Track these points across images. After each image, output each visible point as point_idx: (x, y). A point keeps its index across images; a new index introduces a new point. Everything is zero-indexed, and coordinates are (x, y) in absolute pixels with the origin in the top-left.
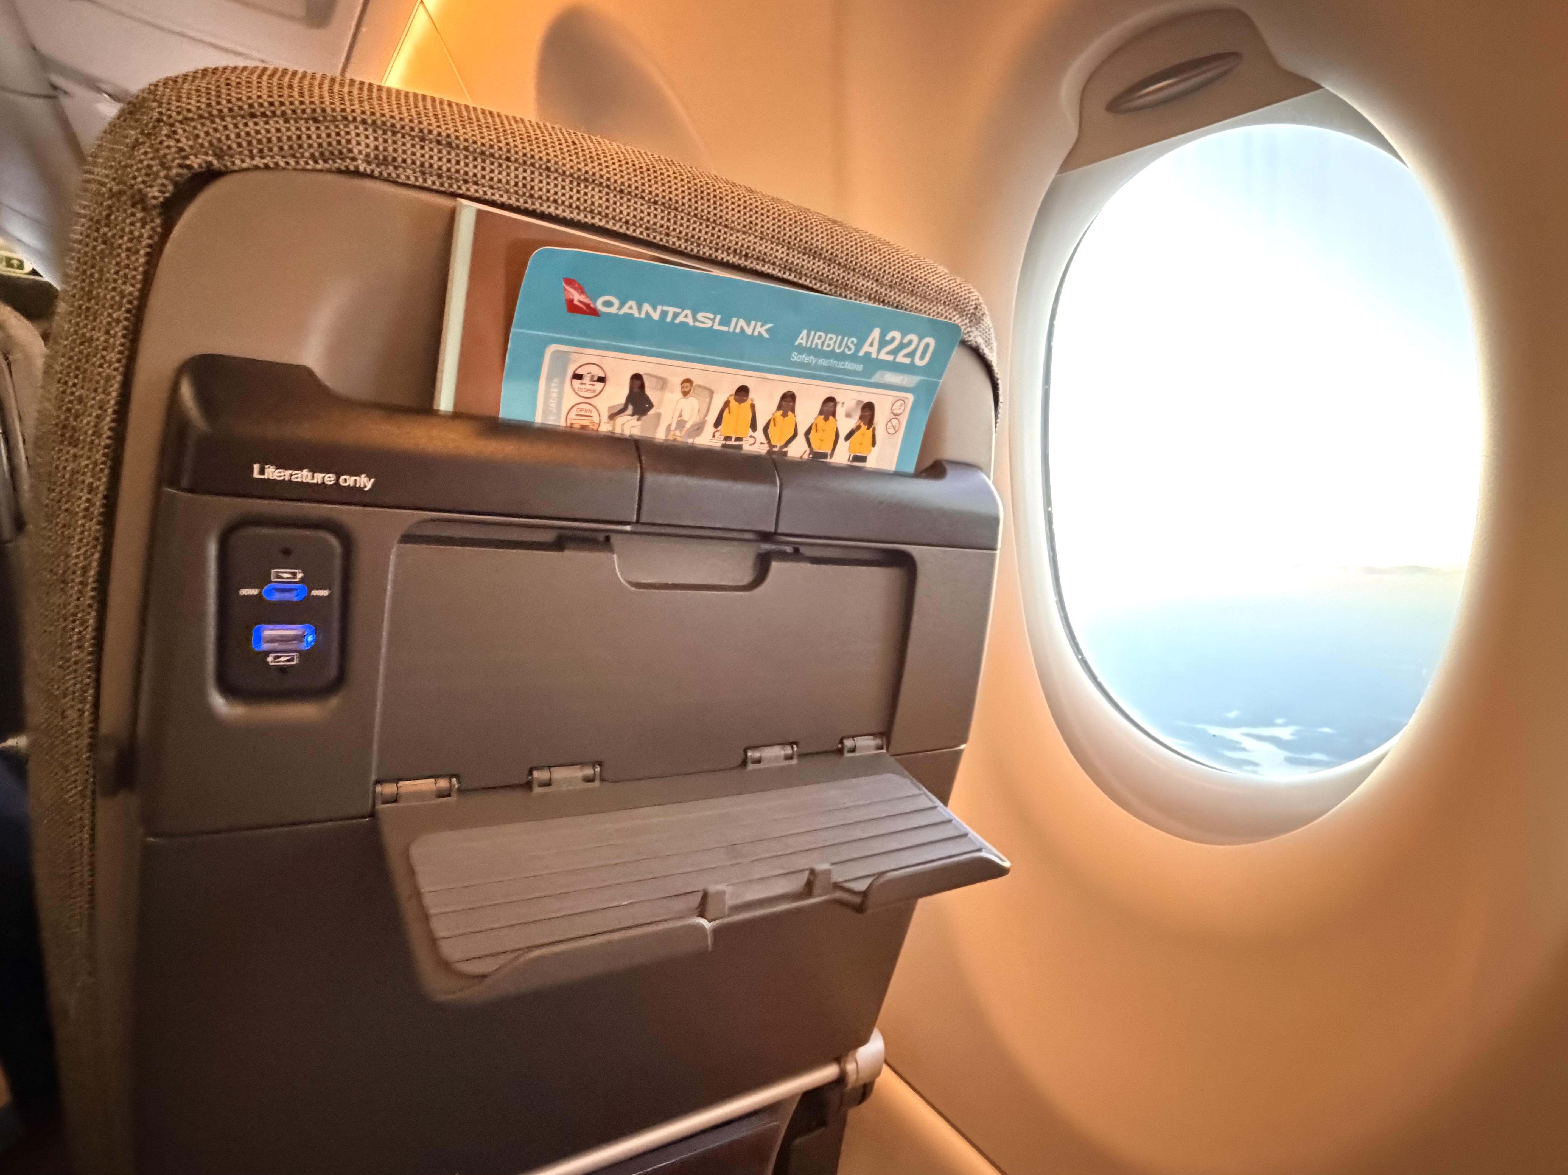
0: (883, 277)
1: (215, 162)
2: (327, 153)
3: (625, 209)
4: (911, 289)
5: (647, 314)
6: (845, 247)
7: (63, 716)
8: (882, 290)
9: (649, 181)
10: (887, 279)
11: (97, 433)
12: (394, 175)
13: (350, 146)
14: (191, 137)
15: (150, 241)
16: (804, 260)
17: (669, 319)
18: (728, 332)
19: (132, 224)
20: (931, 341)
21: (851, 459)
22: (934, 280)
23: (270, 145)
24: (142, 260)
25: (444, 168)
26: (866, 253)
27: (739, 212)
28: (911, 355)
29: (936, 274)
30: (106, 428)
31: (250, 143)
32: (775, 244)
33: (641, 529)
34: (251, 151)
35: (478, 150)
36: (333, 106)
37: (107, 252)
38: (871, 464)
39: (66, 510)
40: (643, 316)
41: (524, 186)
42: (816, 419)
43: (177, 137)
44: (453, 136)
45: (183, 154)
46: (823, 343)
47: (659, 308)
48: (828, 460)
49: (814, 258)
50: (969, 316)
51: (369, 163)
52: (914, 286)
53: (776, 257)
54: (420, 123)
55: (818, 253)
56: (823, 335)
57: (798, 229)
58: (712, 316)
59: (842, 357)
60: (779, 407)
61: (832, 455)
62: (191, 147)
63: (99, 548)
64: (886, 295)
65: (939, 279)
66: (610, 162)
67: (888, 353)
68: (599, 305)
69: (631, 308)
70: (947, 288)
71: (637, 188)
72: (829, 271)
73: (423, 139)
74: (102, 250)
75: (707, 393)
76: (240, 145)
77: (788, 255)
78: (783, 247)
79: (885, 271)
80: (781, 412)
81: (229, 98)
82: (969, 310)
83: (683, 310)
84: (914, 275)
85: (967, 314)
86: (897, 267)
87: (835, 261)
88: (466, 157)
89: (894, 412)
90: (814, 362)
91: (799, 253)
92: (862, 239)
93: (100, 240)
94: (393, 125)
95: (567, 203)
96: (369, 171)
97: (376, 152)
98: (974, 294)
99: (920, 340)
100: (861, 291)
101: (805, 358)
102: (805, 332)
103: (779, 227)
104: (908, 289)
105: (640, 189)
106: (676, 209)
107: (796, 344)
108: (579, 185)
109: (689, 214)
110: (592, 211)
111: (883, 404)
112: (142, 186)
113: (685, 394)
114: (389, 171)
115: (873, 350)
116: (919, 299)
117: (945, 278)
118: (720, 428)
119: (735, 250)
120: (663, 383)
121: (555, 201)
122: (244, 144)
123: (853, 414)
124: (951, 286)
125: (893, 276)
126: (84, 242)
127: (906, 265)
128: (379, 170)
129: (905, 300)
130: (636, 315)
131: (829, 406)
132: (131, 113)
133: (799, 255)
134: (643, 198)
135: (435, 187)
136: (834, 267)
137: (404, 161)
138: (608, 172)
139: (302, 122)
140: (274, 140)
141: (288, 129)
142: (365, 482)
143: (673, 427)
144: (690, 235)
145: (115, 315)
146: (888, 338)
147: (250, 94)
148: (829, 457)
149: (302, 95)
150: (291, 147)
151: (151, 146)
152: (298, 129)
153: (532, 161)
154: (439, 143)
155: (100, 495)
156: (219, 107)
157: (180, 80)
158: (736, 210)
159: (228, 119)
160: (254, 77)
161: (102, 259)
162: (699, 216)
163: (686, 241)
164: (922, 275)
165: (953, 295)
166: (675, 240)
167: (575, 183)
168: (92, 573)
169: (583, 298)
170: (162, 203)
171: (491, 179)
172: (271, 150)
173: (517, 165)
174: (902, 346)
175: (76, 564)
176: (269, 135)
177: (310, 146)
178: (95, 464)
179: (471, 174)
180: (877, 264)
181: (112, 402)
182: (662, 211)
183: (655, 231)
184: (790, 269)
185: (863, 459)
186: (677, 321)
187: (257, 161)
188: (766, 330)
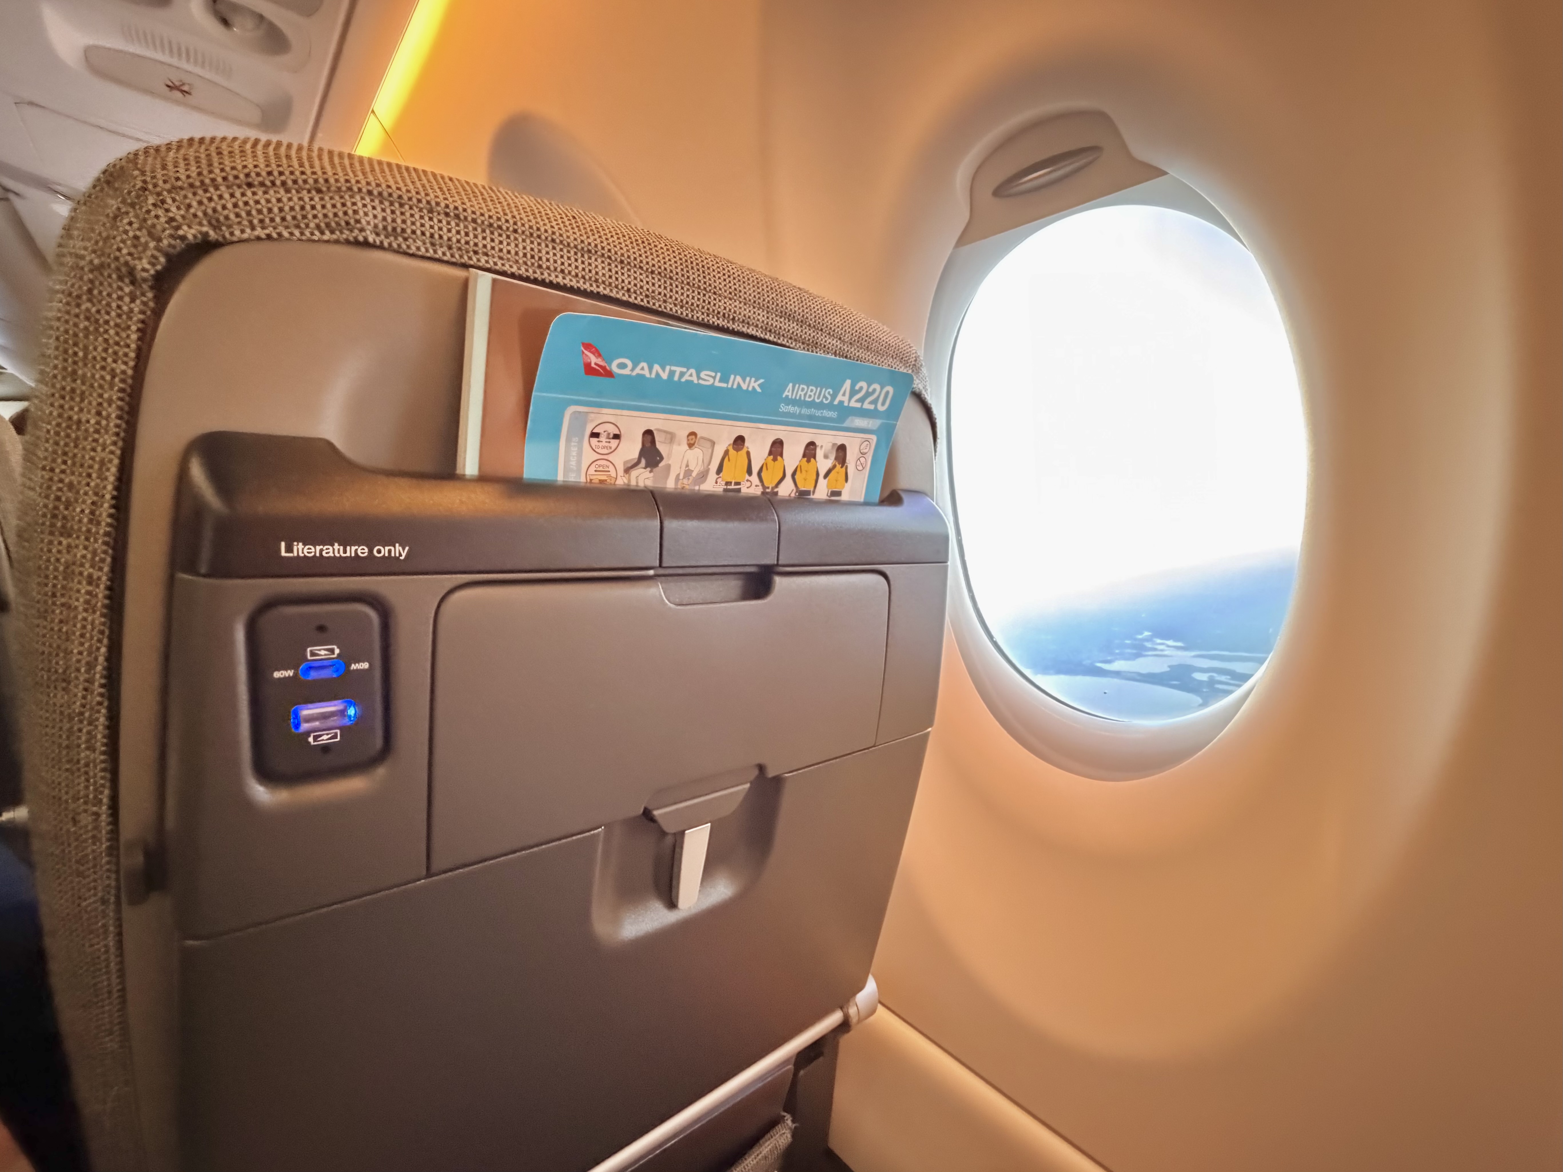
0: (845, 336)
1: (211, 233)
2: (333, 224)
3: (626, 278)
4: (866, 346)
5: (658, 374)
6: (813, 311)
7: (75, 821)
8: (845, 347)
9: (646, 252)
10: (848, 337)
11: (94, 520)
12: (404, 247)
13: (357, 217)
14: (182, 207)
15: (141, 317)
16: (781, 322)
17: (676, 378)
18: (727, 388)
19: (120, 298)
20: (890, 389)
21: (829, 495)
22: (883, 337)
23: (272, 215)
24: (134, 337)
25: (454, 240)
26: (830, 315)
27: (725, 280)
28: (875, 402)
29: (884, 332)
30: (104, 514)
31: (249, 213)
32: (757, 309)
33: (661, 571)
34: (251, 222)
35: (486, 223)
36: (337, 177)
37: (91, 329)
38: (845, 497)
39: (63, 605)
40: (653, 376)
41: (533, 257)
42: (800, 461)
43: (166, 206)
44: (460, 209)
45: (174, 224)
46: (805, 395)
47: (668, 368)
48: (812, 496)
49: (789, 321)
50: (911, 367)
51: (378, 234)
52: (869, 343)
53: (758, 320)
54: (427, 195)
55: (792, 316)
56: (805, 387)
57: (775, 294)
58: (713, 374)
59: (821, 406)
60: (770, 453)
61: (814, 492)
62: (183, 217)
63: (105, 641)
64: (848, 351)
65: (887, 337)
66: (609, 235)
67: (857, 401)
68: (614, 368)
69: (642, 369)
70: (894, 344)
71: (635, 259)
72: (802, 331)
73: (431, 211)
74: (86, 328)
75: (708, 444)
76: (238, 215)
77: (768, 318)
78: (763, 311)
79: (845, 331)
80: (772, 457)
81: (221, 166)
82: (911, 362)
83: (688, 370)
84: (868, 333)
85: (910, 366)
86: (854, 326)
87: (806, 322)
88: (475, 229)
89: (862, 451)
90: (798, 412)
91: (776, 316)
92: (825, 303)
93: (82, 317)
94: (400, 197)
95: (573, 273)
96: (378, 243)
97: (385, 223)
98: (913, 348)
99: (882, 389)
100: (828, 348)
101: (791, 409)
102: (791, 385)
103: (759, 293)
104: (864, 346)
105: (638, 260)
106: (671, 278)
107: (784, 396)
108: (583, 256)
109: (683, 282)
110: (596, 281)
111: (853, 444)
112: (129, 258)
113: (691, 446)
114: (398, 242)
115: (846, 399)
116: (873, 353)
117: (890, 336)
118: (721, 475)
119: (724, 314)
120: (671, 437)
121: (562, 271)
122: (243, 214)
123: (830, 455)
124: (896, 342)
125: (852, 334)
126: (63, 319)
127: (861, 325)
128: (388, 241)
129: (863, 355)
130: (648, 375)
131: (810, 451)
132: (108, 183)
133: (777, 318)
134: (641, 268)
135: (445, 258)
136: (806, 328)
137: (414, 232)
138: (609, 244)
139: (305, 192)
140: (276, 210)
141: (290, 199)
142: (400, 551)
143: (681, 477)
144: (684, 302)
145: (106, 396)
146: (857, 388)
147: (245, 163)
148: (812, 493)
149: (301, 165)
150: (294, 218)
151: (137, 216)
152: (300, 199)
153: (539, 233)
154: (447, 215)
155: (102, 586)
156: (212, 176)
157: (163, 149)
158: (722, 279)
159: (223, 188)
160: (248, 146)
161: (86, 337)
162: (691, 284)
163: (682, 307)
164: (875, 333)
165: (898, 350)
166: (672, 306)
167: (579, 255)
168: (99, 668)
169: (600, 361)
170: (152, 276)
171: (501, 250)
172: (272, 220)
173: (524, 237)
174: (868, 394)
175: (79, 661)
176: (270, 205)
177: (315, 217)
178: (95, 553)
179: (480, 245)
180: (839, 324)
181: (110, 487)
182: (659, 280)
183: (653, 298)
184: (770, 331)
185: (838, 494)
186: (683, 380)
187: (259, 232)
188: (758, 385)
